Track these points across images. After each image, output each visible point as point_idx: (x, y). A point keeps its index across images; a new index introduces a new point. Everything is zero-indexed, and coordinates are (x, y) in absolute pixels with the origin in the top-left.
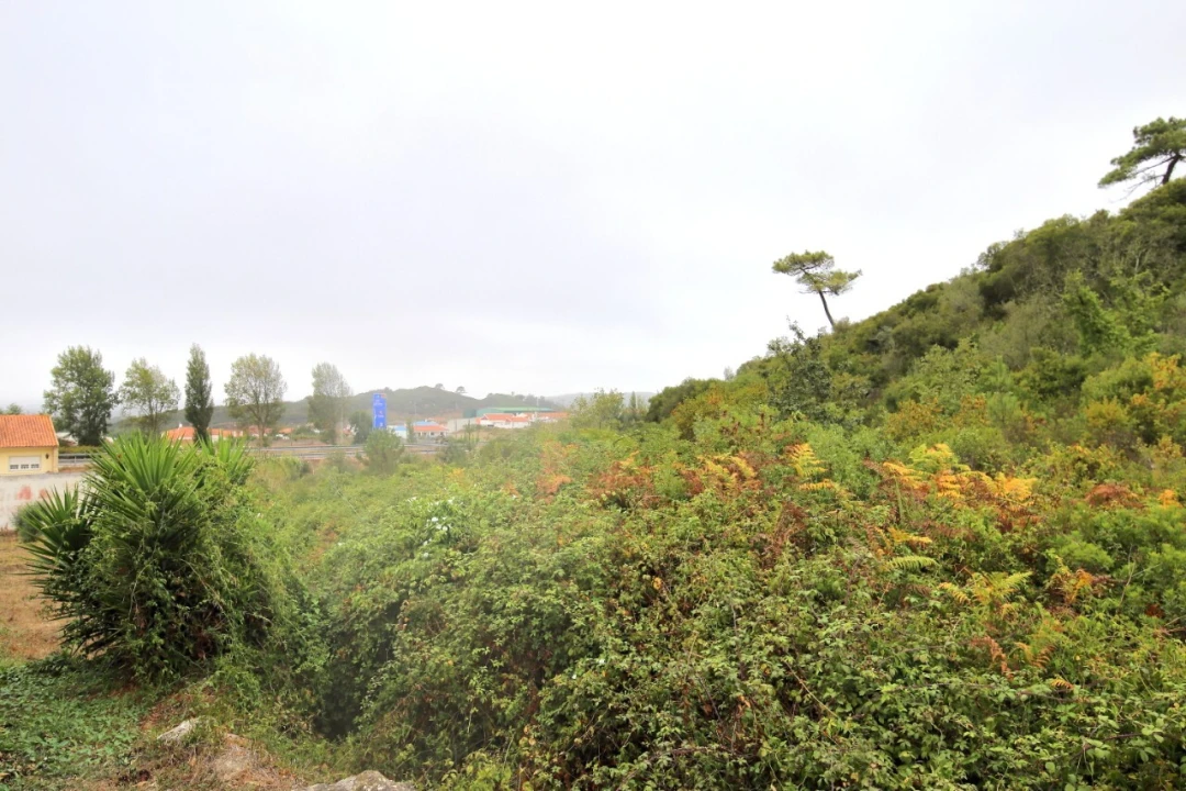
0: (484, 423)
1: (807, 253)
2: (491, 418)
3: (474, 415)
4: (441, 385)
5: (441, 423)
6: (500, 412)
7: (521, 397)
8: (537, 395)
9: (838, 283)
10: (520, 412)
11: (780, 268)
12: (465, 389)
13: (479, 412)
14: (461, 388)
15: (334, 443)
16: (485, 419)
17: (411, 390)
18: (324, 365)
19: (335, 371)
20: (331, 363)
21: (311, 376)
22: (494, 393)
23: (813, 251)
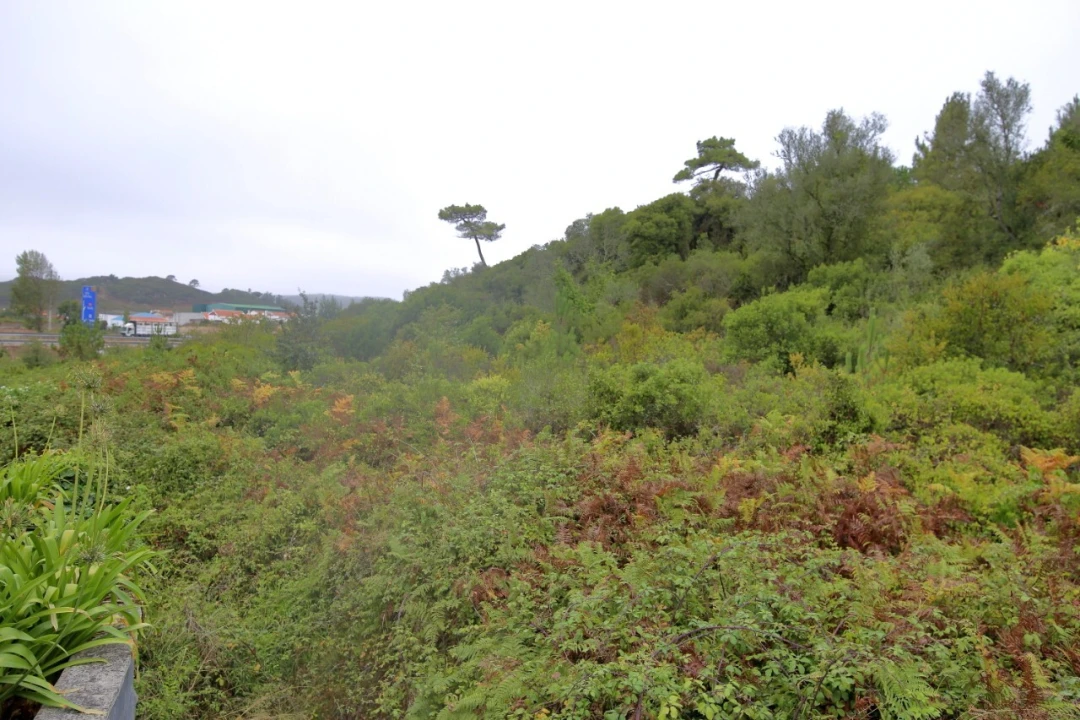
0: (211, 318)
1: (467, 205)
2: (220, 314)
3: (204, 309)
4: (173, 277)
5: (167, 315)
6: (232, 308)
7: (258, 294)
8: (275, 293)
9: (492, 232)
10: (252, 309)
11: (444, 215)
12: (200, 282)
13: (210, 306)
14: (195, 282)
15: (39, 330)
16: (213, 314)
17: (139, 280)
18: (32, 253)
19: (43, 259)
20: (40, 251)
21: (15, 262)
22: (230, 288)
23: (472, 204)
